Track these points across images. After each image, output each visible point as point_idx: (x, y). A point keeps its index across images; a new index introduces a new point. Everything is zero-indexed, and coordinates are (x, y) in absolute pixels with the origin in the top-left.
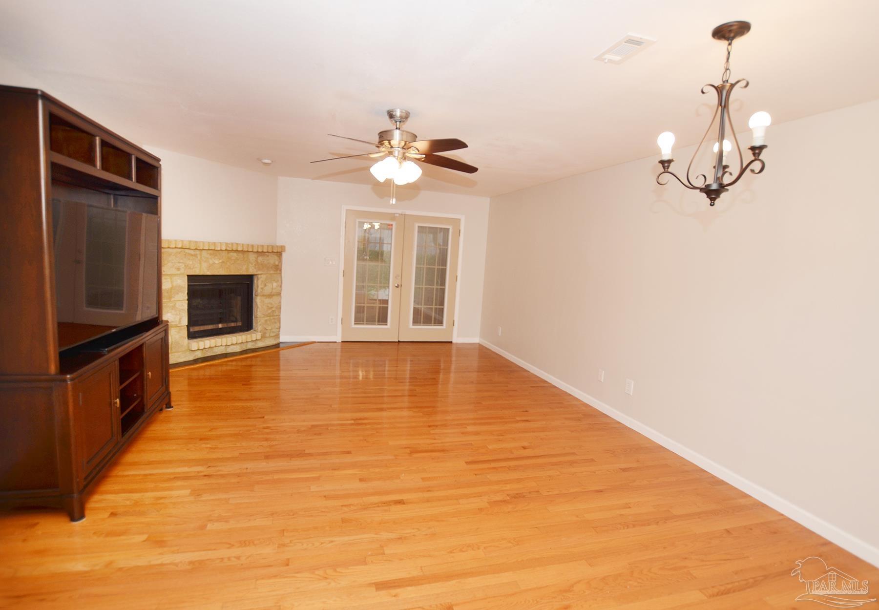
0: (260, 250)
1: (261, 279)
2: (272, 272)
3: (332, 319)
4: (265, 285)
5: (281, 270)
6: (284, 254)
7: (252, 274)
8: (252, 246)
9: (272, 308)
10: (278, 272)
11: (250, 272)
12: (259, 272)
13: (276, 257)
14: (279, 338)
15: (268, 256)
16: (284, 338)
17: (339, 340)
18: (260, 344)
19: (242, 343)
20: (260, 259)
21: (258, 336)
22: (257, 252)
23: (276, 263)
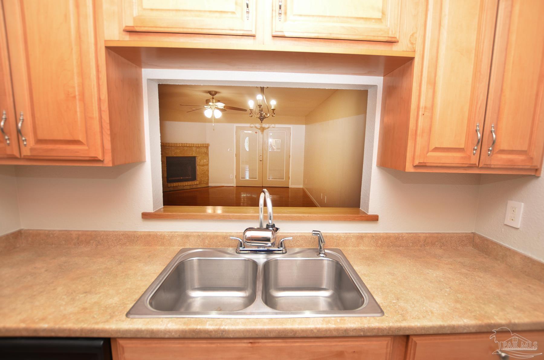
0: (197, 146)
1: (199, 158)
2: (204, 155)
3: (231, 176)
4: (201, 161)
5: (208, 154)
6: (209, 147)
7: (195, 156)
8: (194, 144)
9: (204, 170)
10: (207, 155)
11: (194, 155)
12: (197, 155)
13: (206, 149)
14: (208, 184)
15: (201, 148)
16: (210, 185)
17: (235, 185)
18: (199, 186)
19: (190, 185)
20: (198, 150)
21: (198, 182)
22: (196, 146)
23: (206, 151)
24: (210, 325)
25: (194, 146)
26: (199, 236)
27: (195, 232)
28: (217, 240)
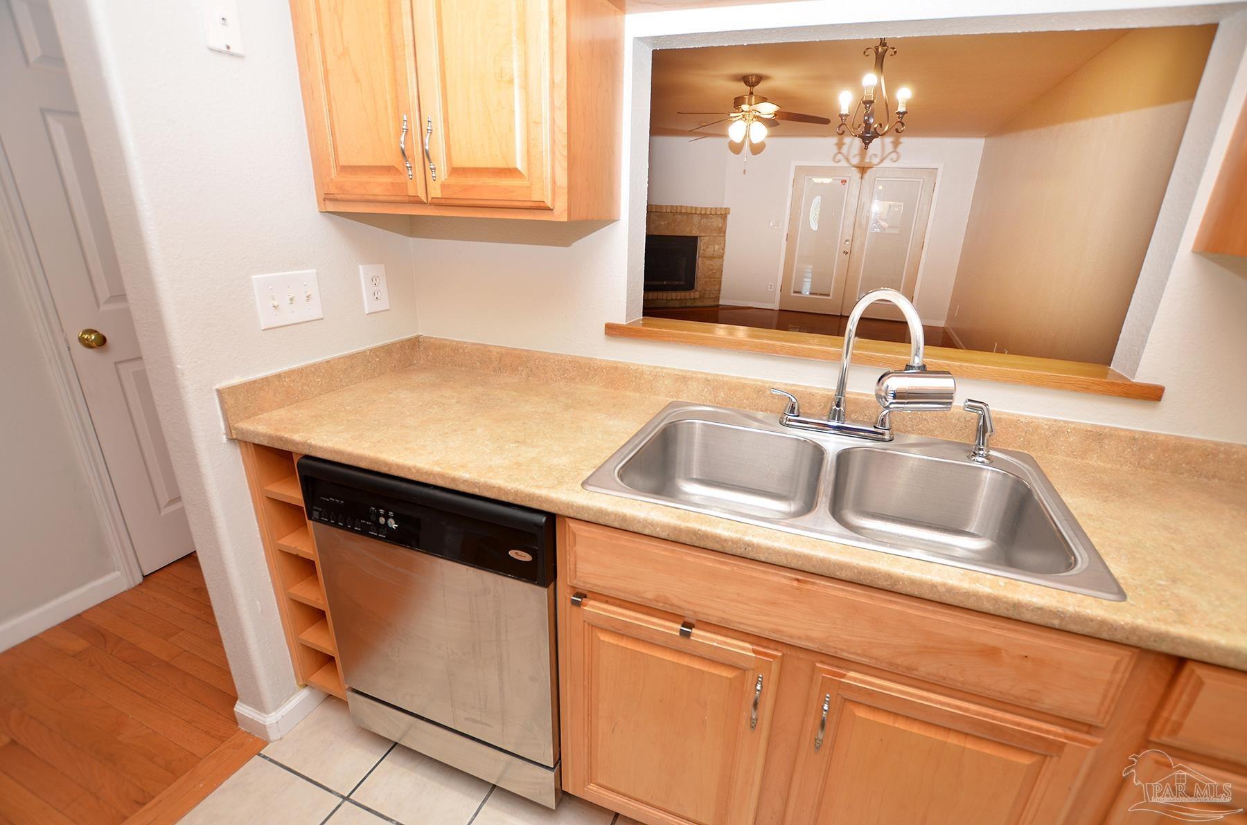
0: (703, 212)
1: (704, 241)
2: (715, 234)
3: (771, 285)
4: (707, 247)
5: (725, 233)
6: (730, 219)
7: (696, 235)
8: (696, 208)
9: (713, 269)
10: (722, 235)
11: (694, 233)
12: (702, 235)
13: (720, 220)
14: (719, 300)
15: (712, 218)
16: (722, 302)
17: (777, 308)
18: (699, 304)
19: (681, 299)
20: (704, 221)
21: (697, 295)
22: (701, 214)
23: (720, 225)
24: (724, 529)
25: (696, 213)
26: (708, 380)
27: (700, 373)
28: (742, 393)
